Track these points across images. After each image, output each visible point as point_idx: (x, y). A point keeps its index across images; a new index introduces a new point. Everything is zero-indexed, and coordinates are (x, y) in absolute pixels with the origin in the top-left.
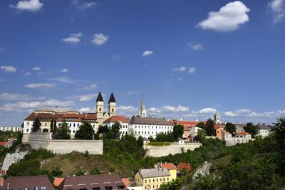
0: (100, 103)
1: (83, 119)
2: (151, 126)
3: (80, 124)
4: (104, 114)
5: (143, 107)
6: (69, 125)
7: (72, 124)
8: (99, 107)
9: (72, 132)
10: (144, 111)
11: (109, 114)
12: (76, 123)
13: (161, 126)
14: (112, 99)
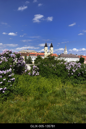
0: (46, 48)
1: (38, 55)
2: (69, 58)
3: (37, 57)
4: (48, 53)
5: (66, 50)
6: (32, 58)
7: (33, 57)
8: (45, 50)
9: (33, 61)
10: (66, 51)
11: (50, 53)
12: (35, 57)
13: (74, 58)
14: (52, 46)
